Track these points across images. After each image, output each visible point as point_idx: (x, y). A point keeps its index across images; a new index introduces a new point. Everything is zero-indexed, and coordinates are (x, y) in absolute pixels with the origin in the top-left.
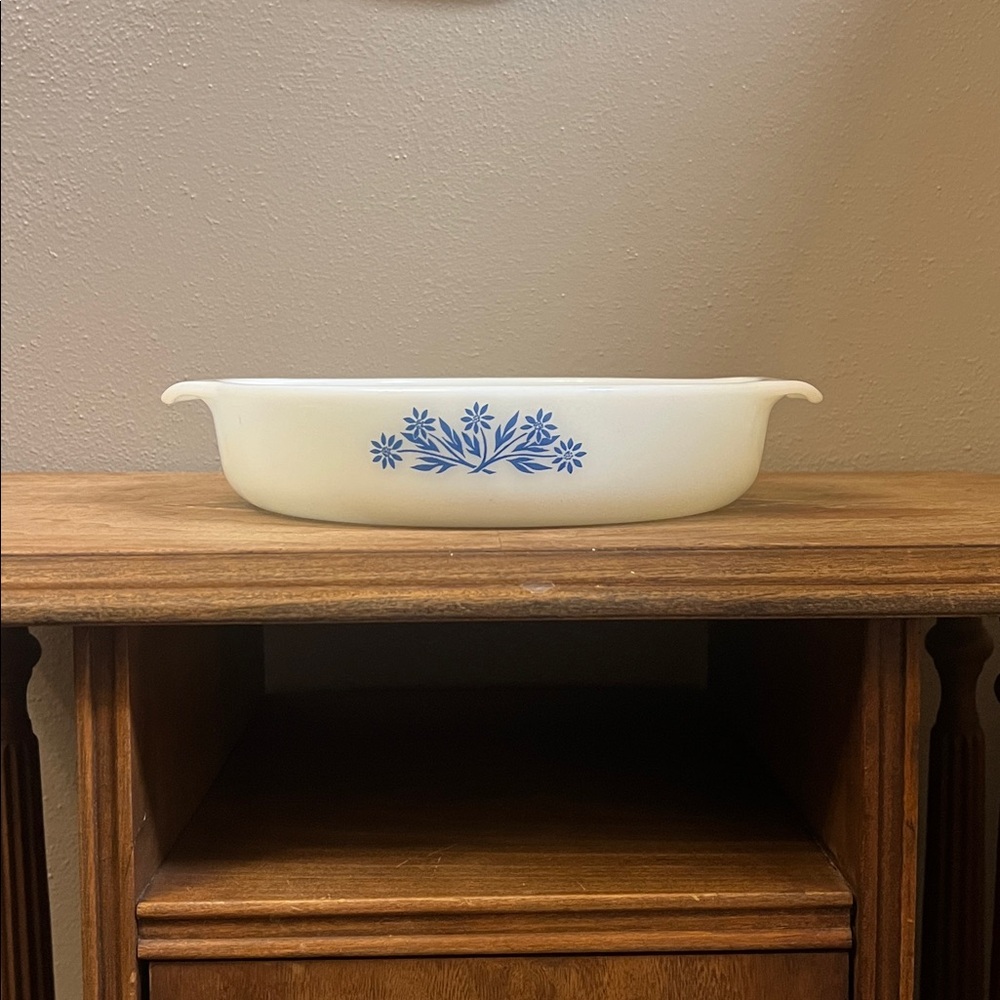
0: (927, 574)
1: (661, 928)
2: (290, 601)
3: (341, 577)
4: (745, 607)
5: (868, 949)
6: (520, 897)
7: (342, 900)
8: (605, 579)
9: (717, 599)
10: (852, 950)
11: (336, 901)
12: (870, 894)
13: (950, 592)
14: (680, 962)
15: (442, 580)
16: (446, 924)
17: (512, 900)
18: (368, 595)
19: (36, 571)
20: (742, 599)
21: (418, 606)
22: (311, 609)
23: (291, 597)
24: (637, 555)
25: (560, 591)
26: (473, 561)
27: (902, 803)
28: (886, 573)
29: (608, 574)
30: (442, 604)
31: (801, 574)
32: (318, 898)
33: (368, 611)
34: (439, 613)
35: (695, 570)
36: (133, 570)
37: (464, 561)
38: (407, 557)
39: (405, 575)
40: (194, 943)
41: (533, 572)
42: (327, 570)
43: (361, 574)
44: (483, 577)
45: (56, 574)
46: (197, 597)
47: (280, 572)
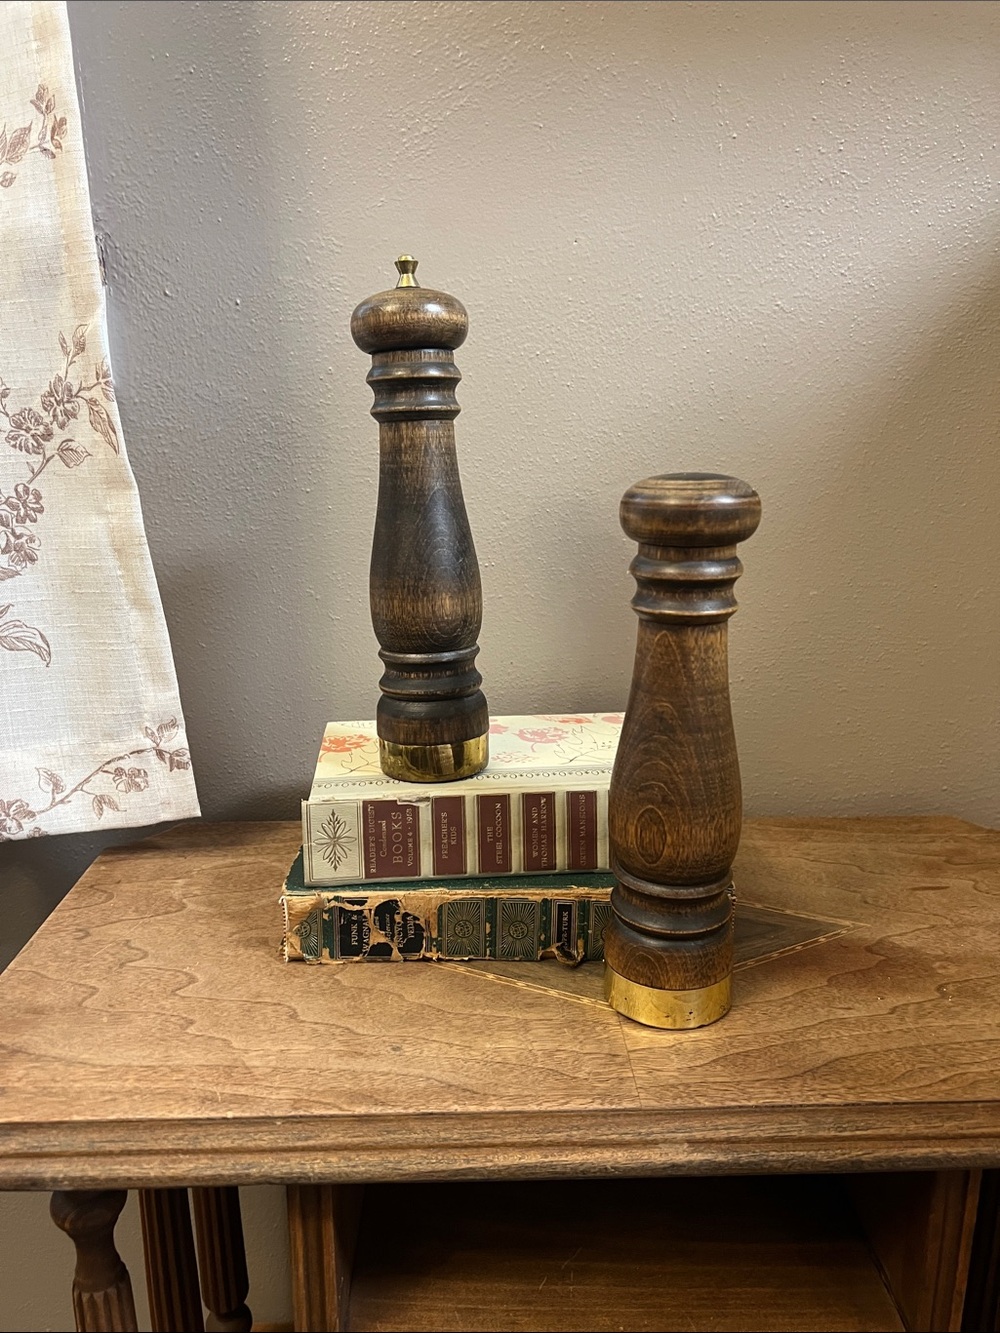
2: (468, 1166)
3: (509, 1139)
4: (846, 1165)
8: (730, 1138)
9: (825, 1159)
15: (594, 1140)
18: (533, 1158)
19: (256, 1133)
20: (845, 1159)
21: (575, 1170)
22: (486, 1173)
23: (468, 1161)
24: (756, 1112)
25: (693, 1152)
26: (617, 1120)
27: (955, 1279)
28: (962, 1129)
30: (595, 1168)
31: (892, 1131)
33: (533, 1174)
34: (593, 1175)
35: (803, 1128)
36: (335, 1132)
37: (610, 1120)
38: (562, 1116)
39: (561, 1136)
41: (669, 1132)
42: (496, 1131)
43: (525, 1135)
44: (628, 1137)
45: (272, 1137)
46: (390, 1162)
47: (456, 1134)
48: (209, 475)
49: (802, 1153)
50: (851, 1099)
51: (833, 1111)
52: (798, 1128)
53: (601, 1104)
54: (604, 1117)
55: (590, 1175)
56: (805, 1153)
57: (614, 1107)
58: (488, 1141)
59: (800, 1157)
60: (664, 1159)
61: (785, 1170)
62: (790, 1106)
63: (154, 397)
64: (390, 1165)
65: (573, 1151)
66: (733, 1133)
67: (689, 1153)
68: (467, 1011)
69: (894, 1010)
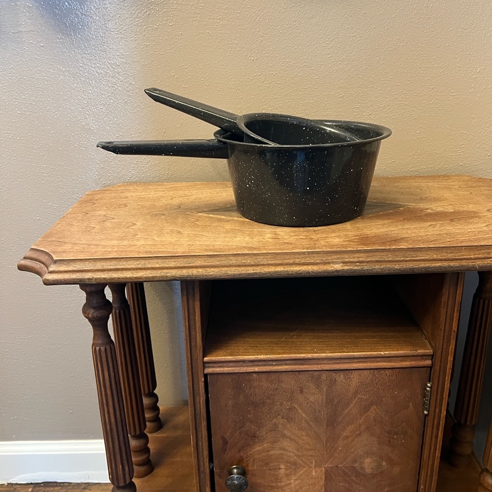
0: (469, 257)
1: (370, 362)
2: (254, 272)
3: (270, 262)
4: (407, 270)
5: (437, 367)
6: (325, 354)
7: (269, 356)
8: (360, 261)
9: (399, 268)
10: (431, 367)
11: (267, 356)
12: (439, 352)
13: (477, 263)
14: (376, 372)
15: (304, 263)
16: (302, 362)
17: (323, 355)
18: (280, 269)
19: (169, 262)
20: (407, 268)
21: (297, 273)
22: (261, 274)
23: (254, 270)
24: (370, 252)
25: (344, 266)
26: (314, 255)
27: (452, 325)
28: (456, 256)
29: (361, 259)
30: (304, 272)
31: (427, 258)
32: (261, 355)
33: (280, 274)
35: (390, 257)
36: (200, 261)
37: (310, 255)
38: (292, 254)
39: (291, 261)
40: (222, 369)
41: (334, 259)
42: (265, 260)
43: (276, 261)
44: (318, 261)
45: (175, 263)
47: (249, 261)
51: (403, 251)
52: (388, 257)
53: (307, 250)
54: (308, 254)
55: (303, 275)
56: (391, 266)
57: (312, 251)
58: (261, 263)
59: (388, 267)
60: (332, 268)
61: (382, 272)
62: (385, 249)
64: (223, 272)
65: (296, 266)
68: (251, 230)
69: (431, 225)
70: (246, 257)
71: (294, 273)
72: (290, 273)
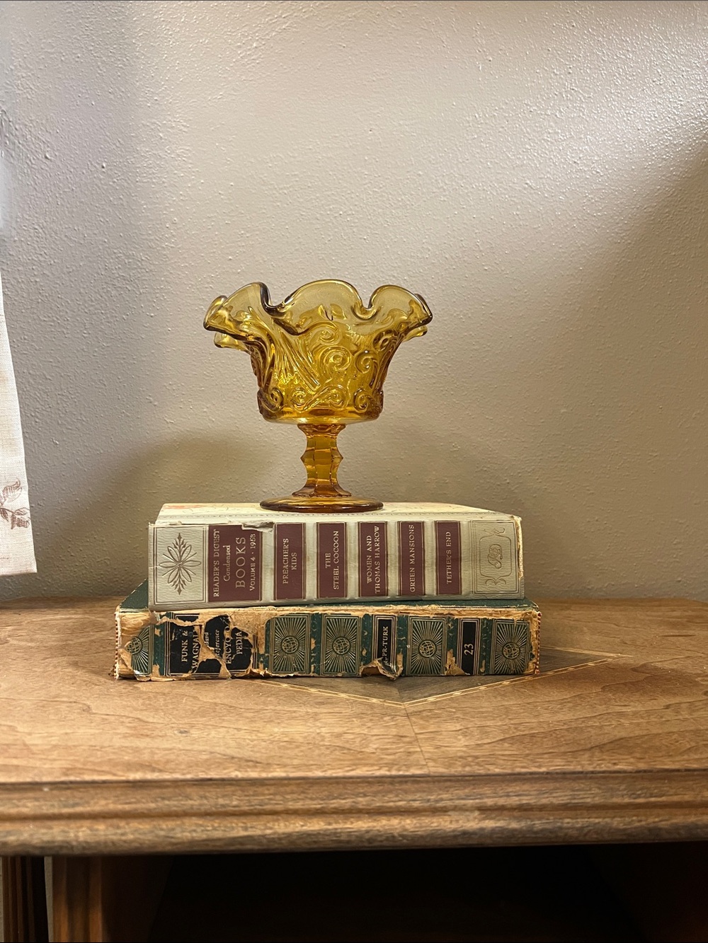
2: (245, 833)
3: (291, 805)
4: (643, 832)
8: (522, 805)
9: (621, 826)
15: (380, 807)
18: (316, 825)
19: (19, 800)
20: (641, 827)
21: (360, 838)
22: (265, 841)
23: (246, 829)
24: (546, 779)
25: (484, 819)
26: (405, 787)
30: (381, 836)
31: (686, 798)
33: (315, 842)
34: (379, 844)
35: (596, 795)
36: (106, 799)
37: (397, 786)
38: (348, 783)
39: (346, 803)
41: (458, 799)
42: (278, 797)
43: (308, 802)
44: (416, 804)
45: (37, 803)
46: (162, 830)
47: (235, 801)
48: (72, 300)
49: (597, 821)
50: (642, 766)
51: (624, 778)
52: (592, 795)
53: (389, 771)
54: (392, 783)
55: (376, 844)
56: (600, 820)
57: (401, 773)
58: (268, 807)
59: (596, 824)
60: (454, 826)
61: (581, 838)
62: (582, 772)
63: (31, 237)
64: (162, 833)
65: (359, 819)
66: (525, 800)
67: (480, 821)
68: (259, 707)
69: (667, 707)
70: (230, 789)
71: (353, 838)
72: (343, 838)
